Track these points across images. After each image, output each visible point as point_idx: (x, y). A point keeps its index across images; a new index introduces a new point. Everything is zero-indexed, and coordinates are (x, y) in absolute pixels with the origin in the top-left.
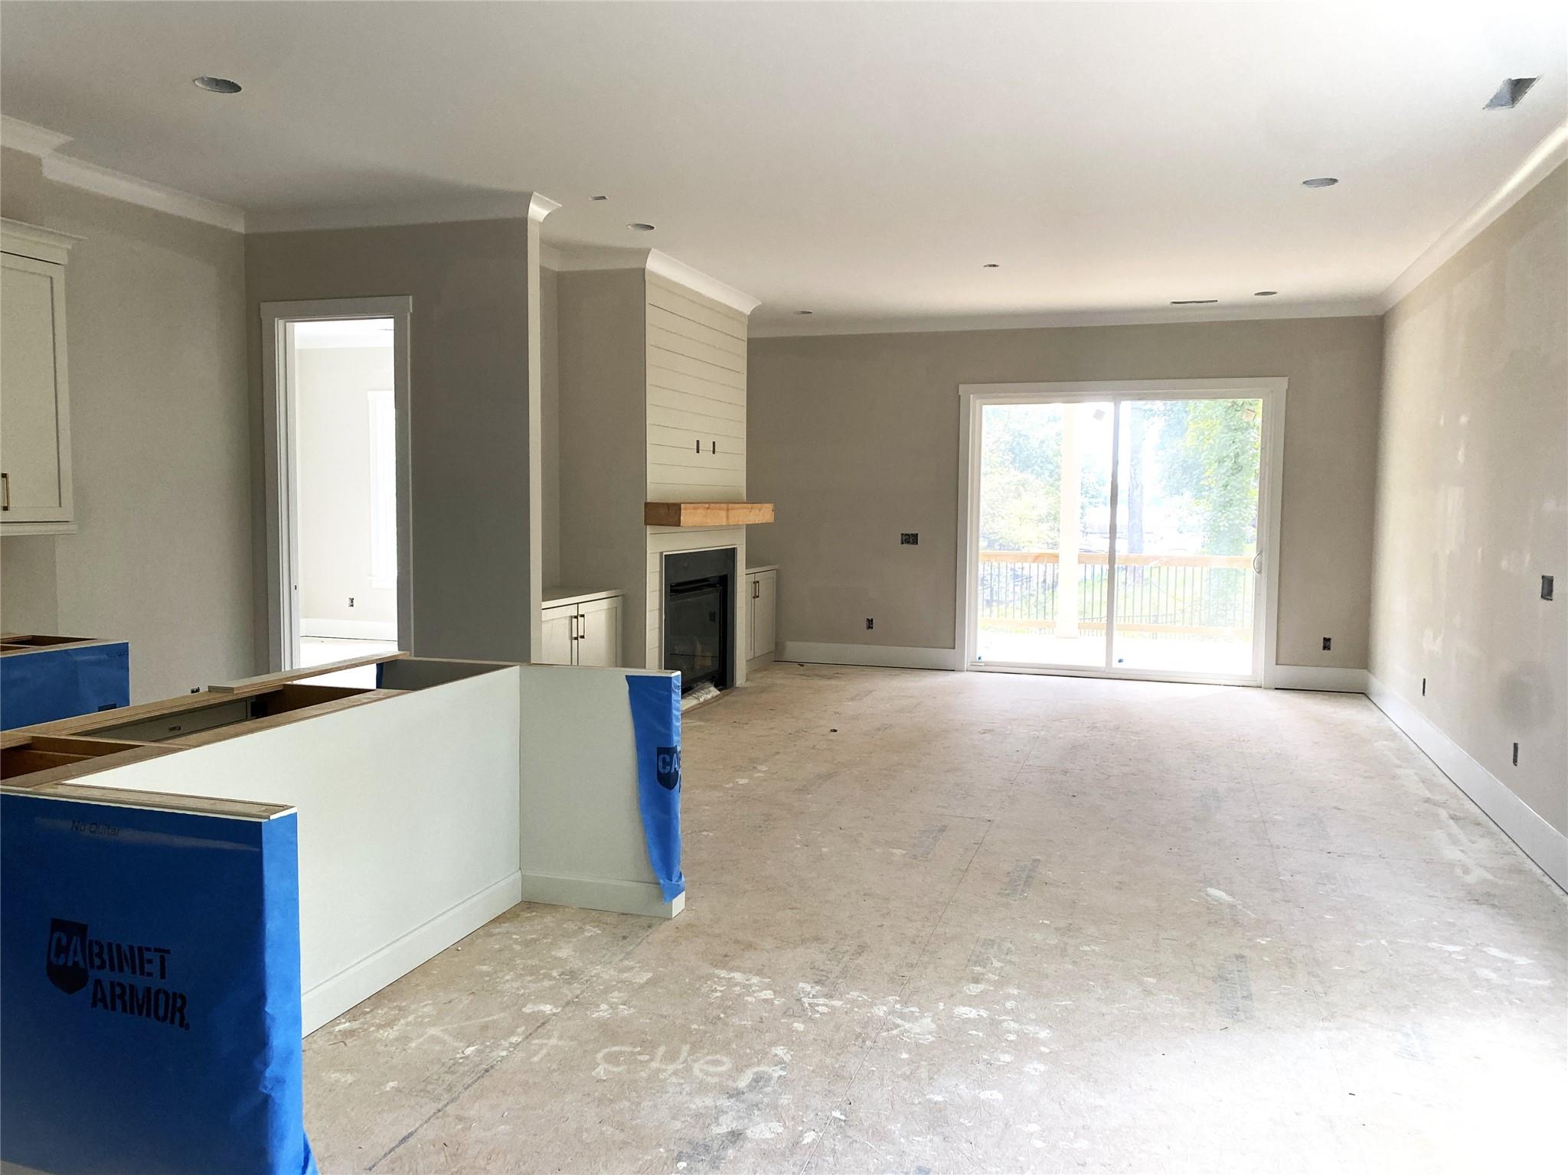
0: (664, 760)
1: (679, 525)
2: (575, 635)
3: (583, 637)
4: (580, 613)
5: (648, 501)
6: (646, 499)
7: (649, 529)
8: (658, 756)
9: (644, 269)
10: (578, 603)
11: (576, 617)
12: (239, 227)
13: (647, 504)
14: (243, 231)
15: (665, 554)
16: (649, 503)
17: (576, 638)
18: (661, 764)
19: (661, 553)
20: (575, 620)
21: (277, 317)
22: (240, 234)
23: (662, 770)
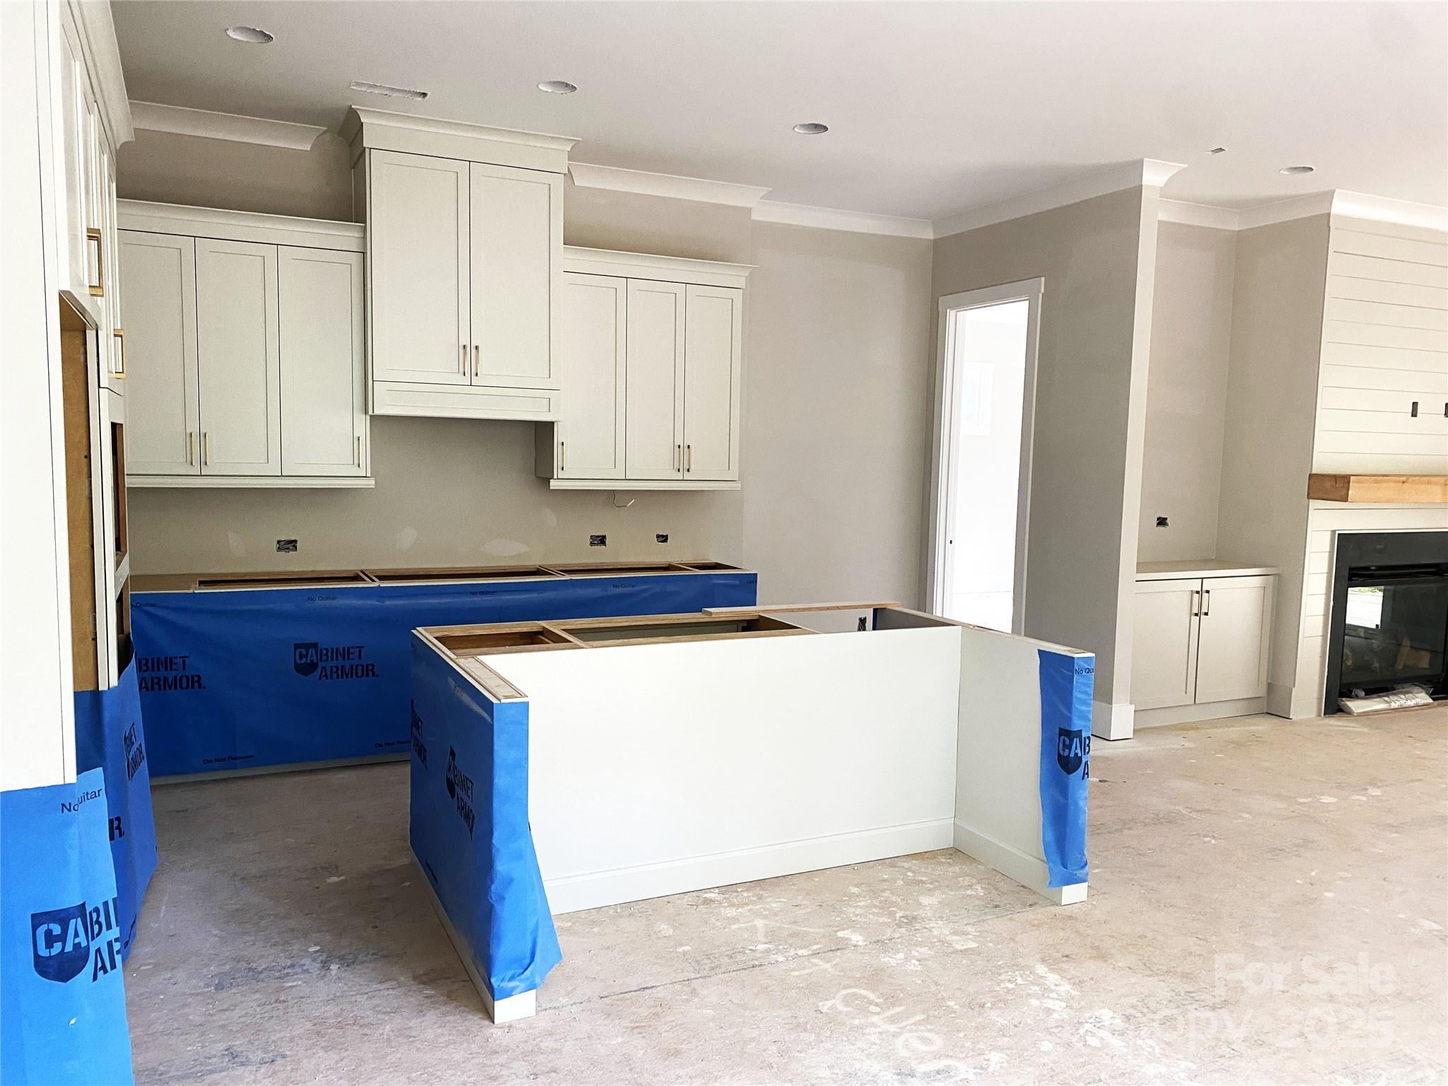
0: (1064, 741)
1: (1347, 501)
2: (1195, 610)
3: (1206, 614)
4: (1204, 589)
5: (1314, 472)
6: (1311, 471)
7: (1314, 504)
8: (1059, 737)
9: (1329, 215)
10: (1202, 578)
11: (1198, 592)
12: (929, 235)
13: (1311, 476)
14: (932, 238)
15: (1337, 532)
16: (1314, 474)
17: (1196, 615)
18: (1061, 746)
19: (1334, 532)
20: (1196, 596)
21: (949, 308)
22: (931, 240)
23: (1061, 752)
